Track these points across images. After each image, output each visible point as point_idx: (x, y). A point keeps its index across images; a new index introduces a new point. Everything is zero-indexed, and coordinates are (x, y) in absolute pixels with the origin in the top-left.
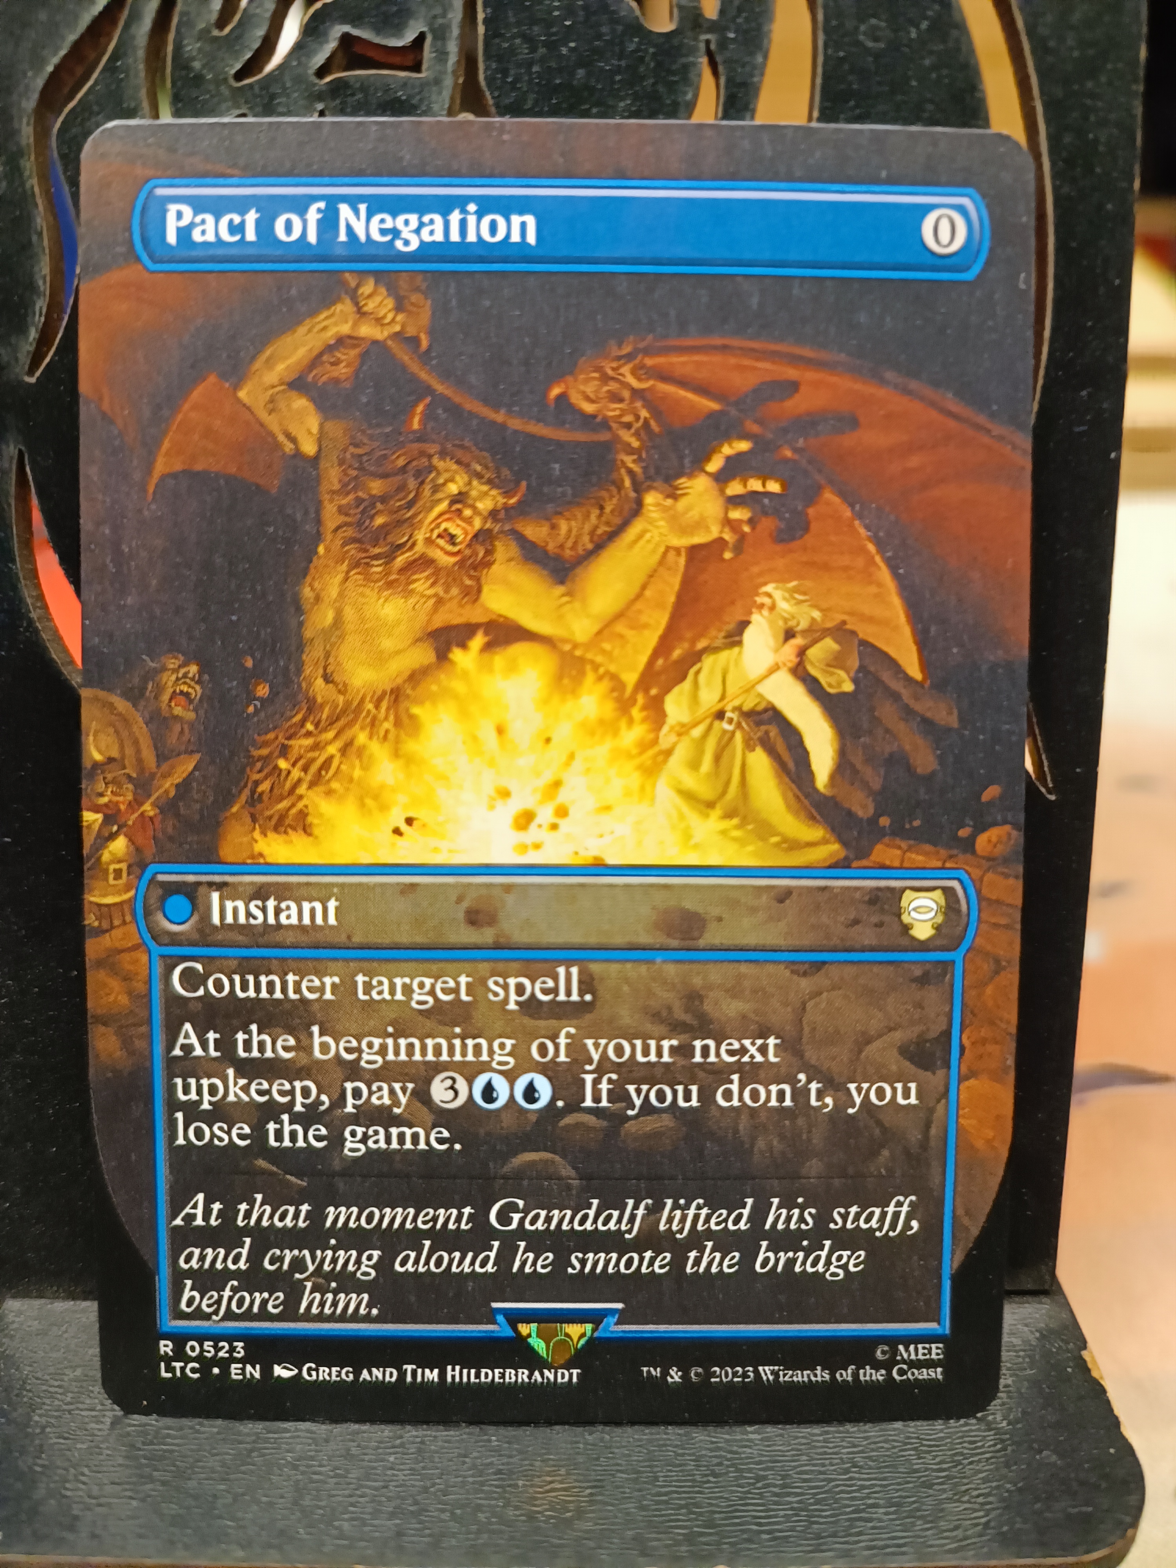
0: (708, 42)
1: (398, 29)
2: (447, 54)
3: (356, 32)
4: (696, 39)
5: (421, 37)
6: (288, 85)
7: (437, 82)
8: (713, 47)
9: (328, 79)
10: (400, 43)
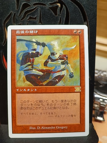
0: (60, 17)
2: (38, 18)
3: (31, 16)
6: (25, 21)
10: (34, 17)
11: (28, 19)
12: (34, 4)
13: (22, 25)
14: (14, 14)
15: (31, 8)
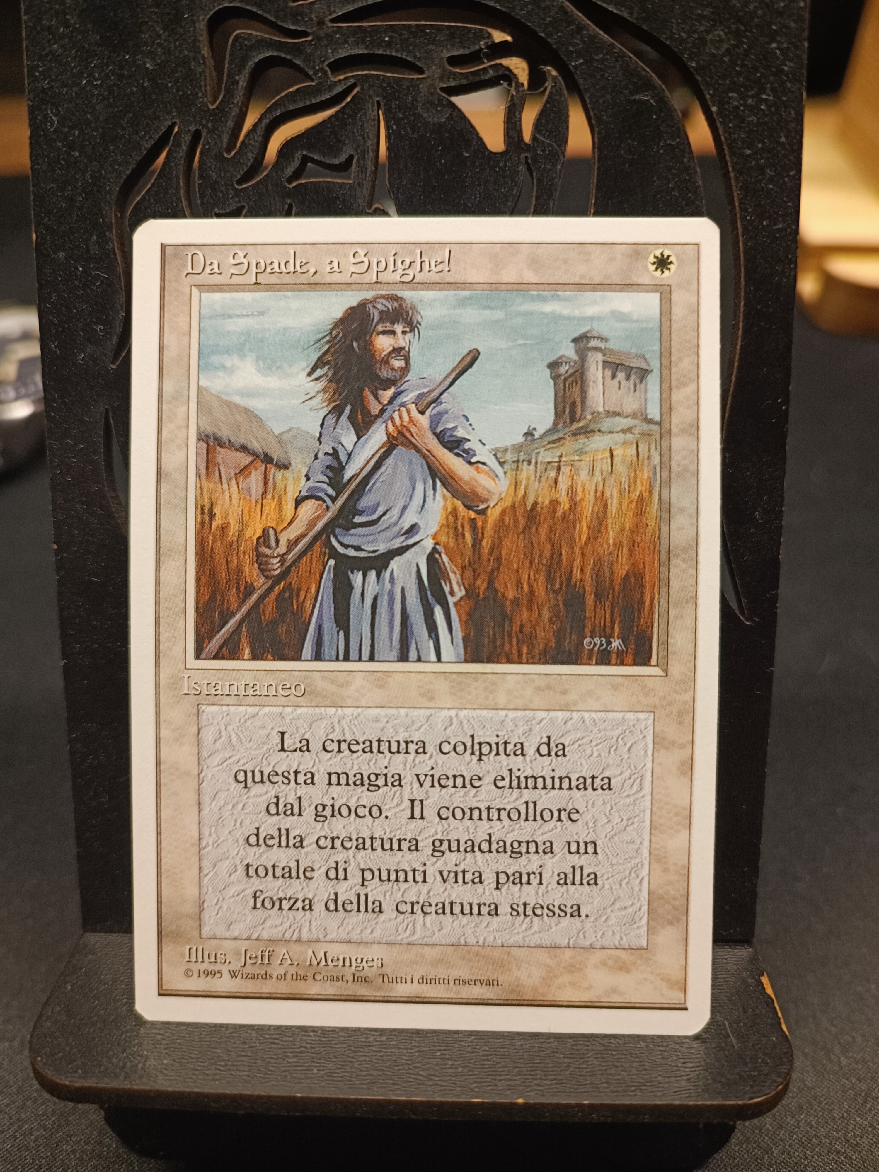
0: (526, 158)
1: (336, 154)
2: (366, 169)
3: (311, 155)
4: (519, 157)
5: (351, 157)
6: (270, 187)
7: (360, 185)
8: (529, 161)
9: (294, 185)
10: (337, 162)
11: (289, 171)
12: (338, 66)
13: (246, 216)
14: (188, 138)
15: (317, 91)
